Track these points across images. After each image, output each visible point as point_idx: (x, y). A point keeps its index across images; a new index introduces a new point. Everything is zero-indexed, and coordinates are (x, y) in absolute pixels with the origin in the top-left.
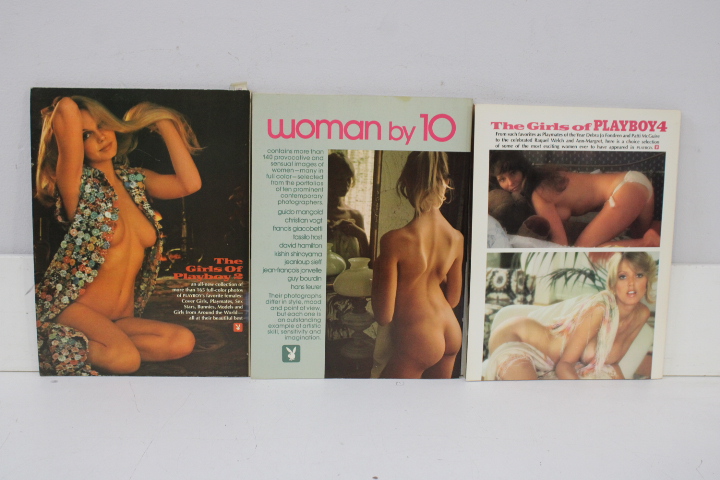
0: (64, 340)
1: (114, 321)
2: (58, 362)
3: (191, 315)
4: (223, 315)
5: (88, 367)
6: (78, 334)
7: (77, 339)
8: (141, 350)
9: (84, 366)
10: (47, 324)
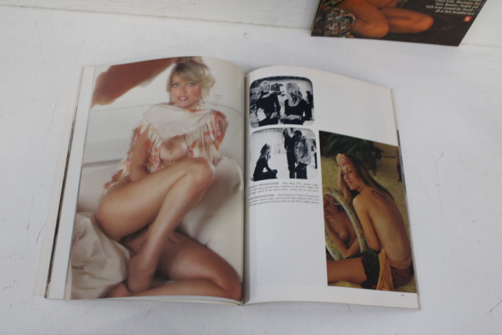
0: (337, 18)
1: (380, 9)
2: (328, 29)
3: (437, 9)
4: (461, 11)
5: (348, 33)
6: (350, 15)
7: (347, 17)
8: (391, 26)
9: (346, 33)
10: (329, 7)
